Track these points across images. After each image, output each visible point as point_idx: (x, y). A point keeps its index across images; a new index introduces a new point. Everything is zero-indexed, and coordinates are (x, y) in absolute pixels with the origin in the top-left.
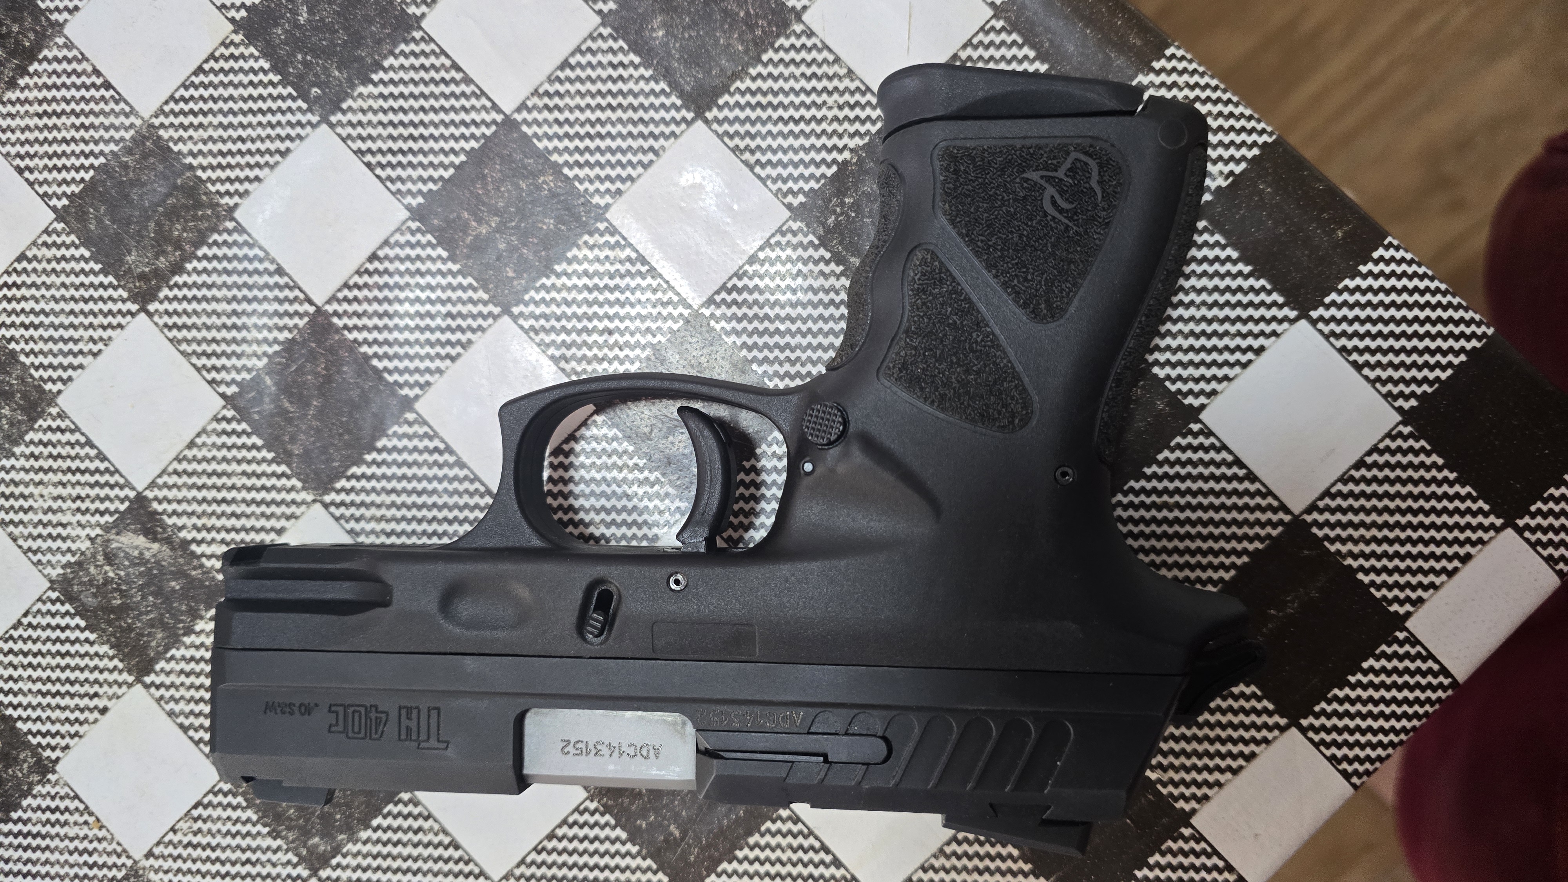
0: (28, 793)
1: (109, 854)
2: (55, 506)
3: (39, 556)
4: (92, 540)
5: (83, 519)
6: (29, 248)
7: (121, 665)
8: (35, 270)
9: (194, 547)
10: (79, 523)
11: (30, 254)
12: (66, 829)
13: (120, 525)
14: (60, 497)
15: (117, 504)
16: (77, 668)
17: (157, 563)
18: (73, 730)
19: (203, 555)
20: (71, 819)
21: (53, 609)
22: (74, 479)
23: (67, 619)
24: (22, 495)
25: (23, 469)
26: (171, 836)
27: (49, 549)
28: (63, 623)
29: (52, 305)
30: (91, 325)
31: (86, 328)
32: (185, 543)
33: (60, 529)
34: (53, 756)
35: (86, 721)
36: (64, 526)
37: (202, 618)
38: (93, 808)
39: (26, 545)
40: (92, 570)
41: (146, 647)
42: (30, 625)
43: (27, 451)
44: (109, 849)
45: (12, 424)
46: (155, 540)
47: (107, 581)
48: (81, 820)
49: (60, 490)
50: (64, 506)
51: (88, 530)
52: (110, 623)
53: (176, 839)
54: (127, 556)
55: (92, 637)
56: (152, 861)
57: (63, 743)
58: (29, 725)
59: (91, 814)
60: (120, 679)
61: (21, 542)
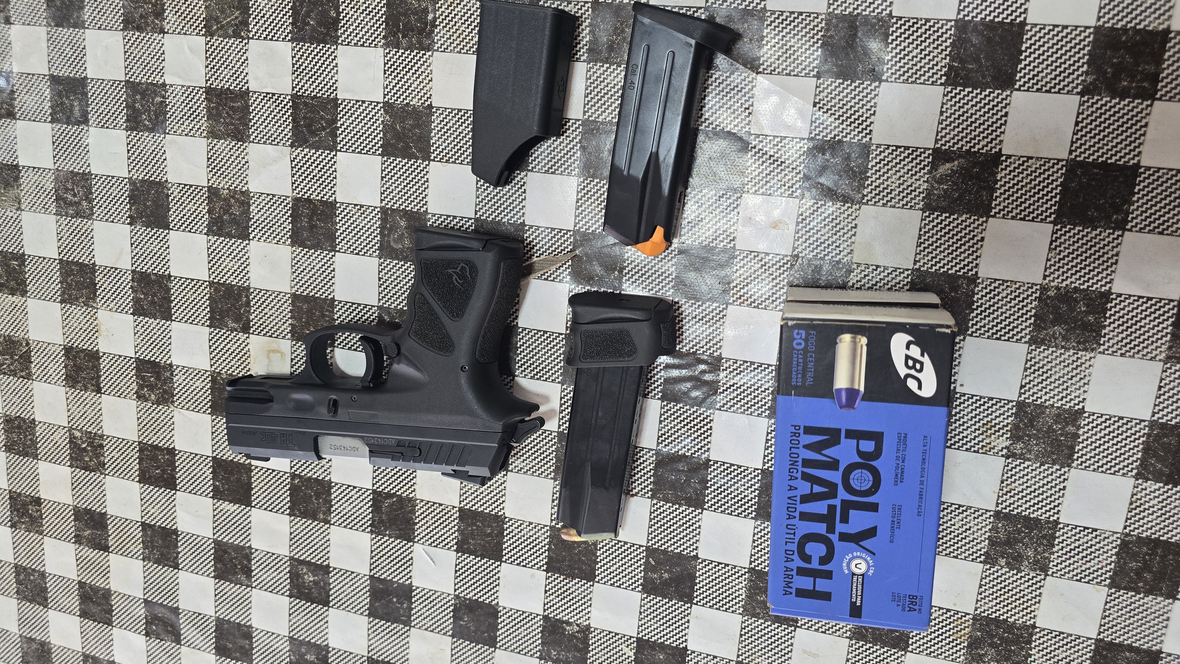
0: (974, 294)
1: (1027, 290)
2: (901, 182)
3: (909, 204)
4: (927, 181)
5: (917, 177)
6: (815, 98)
7: (976, 218)
8: (824, 104)
9: (973, 150)
10: (916, 180)
11: (817, 101)
12: (1001, 295)
13: (934, 166)
14: (900, 177)
15: (927, 160)
16: (958, 232)
17: (962, 168)
18: (974, 257)
19: (979, 149)
20: (1000, 290)
21: (931, 219)
22: (901, 166)
23: (940, 218)
24: (884, 189)
25: (877, 179)
26: (1049, 263)
27: (912, 199)
28: (939, 221)
29: (841, 111)
30: (863, 105)
31: (862, 108)
32: (968, 151)
33: (910, 188)
34: (974, 273)
35: (978, 249)
36: (911, 186)
37: (997, 173)
38: (1006, 279)
39: (900, 205)
40: (935, 192)
41: (982, 201)
42: (925, 232)
43: (873, 171)
44: (1025, 288)
45: (858, 167)
46: (953, 160)
47: (945, 191)
48: (1004, 287)
49: (898, 174)
50: (905, 179)
51: (922, 179)
52: (959, 205)
53: (1052, 263)
54: (946, 175)
55: (955, 216)
56: (1048, 279)
57: (974, 265)
58: (954, 269)
59: (1007, 281)
60: (980, 222)
61: (897, 205)
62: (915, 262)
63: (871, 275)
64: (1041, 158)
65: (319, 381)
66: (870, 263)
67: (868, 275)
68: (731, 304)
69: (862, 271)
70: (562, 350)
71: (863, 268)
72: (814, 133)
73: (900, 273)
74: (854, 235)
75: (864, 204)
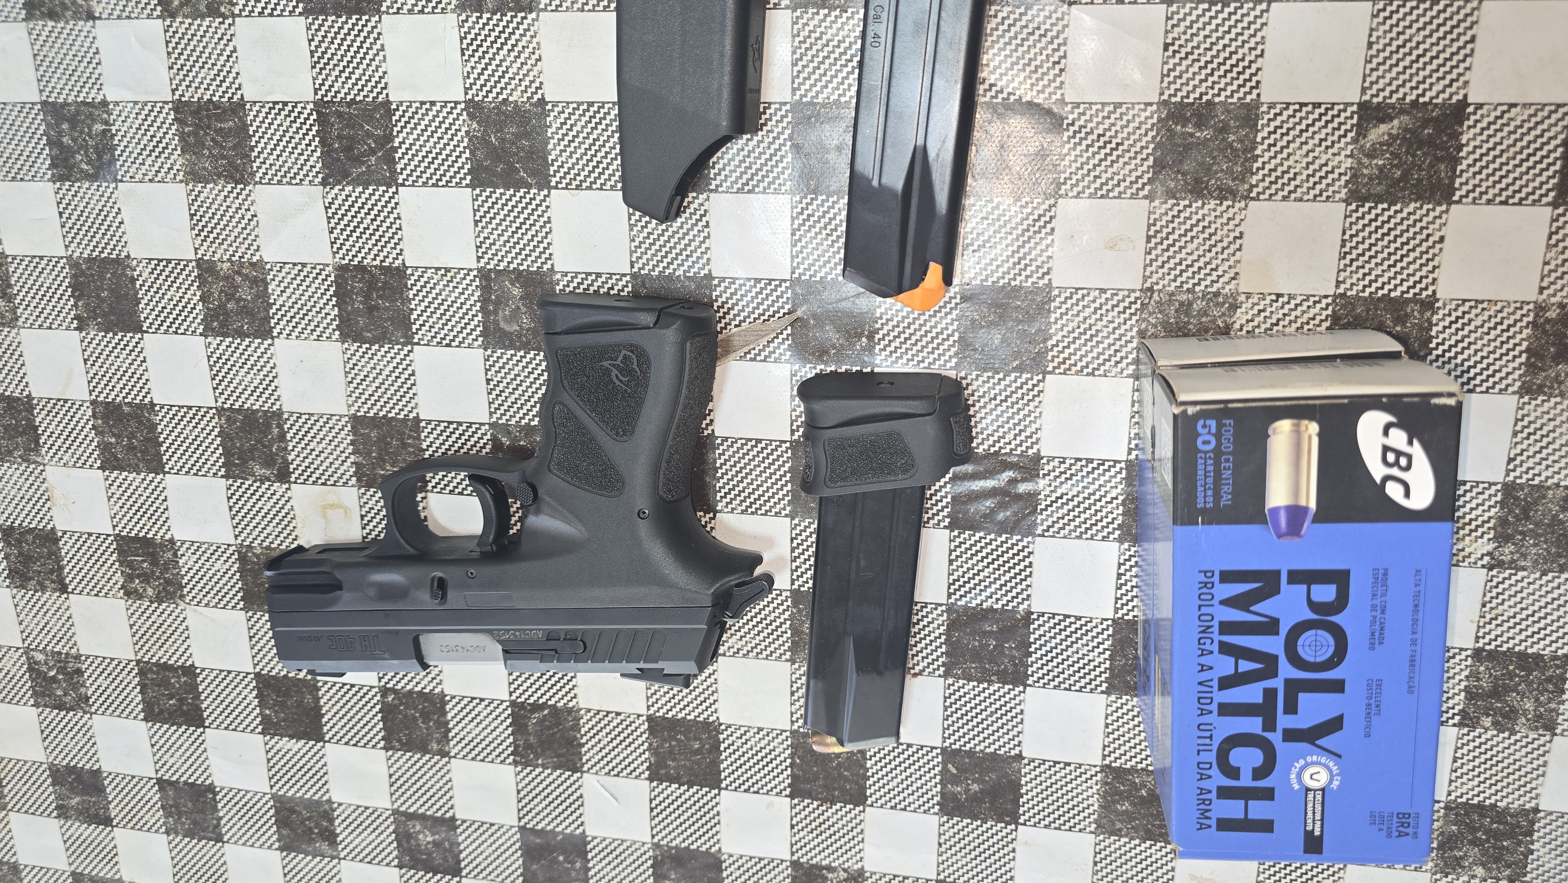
0: (1431, 325)
1: (1513, 313)
2: (1310, 159)
3: (1325, 194)
4: (1351, 156)
5: (1335, 150)
6: (1166, 37)
7: (1430, 206)
8: (1181, 46)
9: (1421, 100)
10: (1334, 155)
11: (1169, 41)
12: (1473, 324)
13: (1361, 130)
14: (1309, 152)
15: (1349, 122)
16: (1403, 232)
17: (1406, 130)
18: (1430, 268)
19: (1432, 98)
20: (1472, 316)
21: (1360, 214)
22: (1309, 134)
23: (1374, 212)
24: (1284, 172)
25: (1271, 158)
26: (1547, 268)
27: (1328, 185)
28: (1372, 216)
29: (1209, 53)
30: (1244, 42)
31: (1242, 47)
32: (1415, 103)
33: (1325, 169)
34: (1430, 292)
35: (1435, 255)
36: (1326, 164)
37: (1462, 133)
38: (1480, 298)
39: (1311, 197)
40: (1365, 171)
41: (1440, 179)
42: (1352, 236)
43: (1265, 147)
44: (1511, 310)
45: (1241, 141)
46: (1391, 119)
47: (1381, 169)
48: (1479, 311)
49: (1305, 148)
50: (1316, 154)
51: (1343, 153)
52: (1403, 189)
53: (1552, 267)
54: (1381, 144)
55: (1398, 207)
56: (1546, 292)
57: (1430, 280)
58: (1399, 289)
59: (1482, 302)
60: (1437, 213)
61: (1306, 197)
62: (1338, 283)
63: (1269, 310)
64: (1531, 104)
65: (411, 551)
66: (1265, 291)
67: (1264, 311)
68: (1050, 373)
69: (1254, 304)
70: (787, 465)
71: (1256, 300)
72: (1167, 93)
73: (1315, 302)
74: (1239, 249)
75: (1253, 199)
